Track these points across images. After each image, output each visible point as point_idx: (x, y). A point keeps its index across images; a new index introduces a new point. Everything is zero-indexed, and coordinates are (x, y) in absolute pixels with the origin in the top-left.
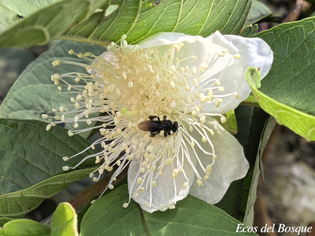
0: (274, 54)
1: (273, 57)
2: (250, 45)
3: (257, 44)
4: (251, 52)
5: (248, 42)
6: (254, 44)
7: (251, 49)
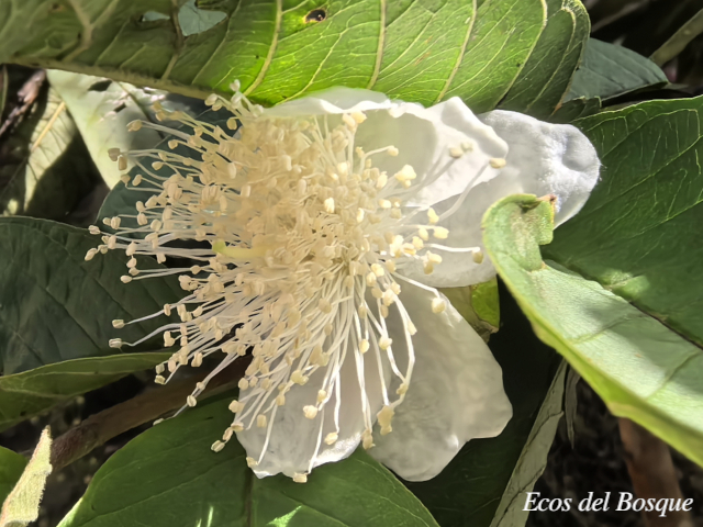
0: (601, 169)
1: (598, 174)
2: (548, 140)
3: (565, 140)
4: (546, 157)
5: (545, 132)
6: (557, 139)
7: (547, 150)
